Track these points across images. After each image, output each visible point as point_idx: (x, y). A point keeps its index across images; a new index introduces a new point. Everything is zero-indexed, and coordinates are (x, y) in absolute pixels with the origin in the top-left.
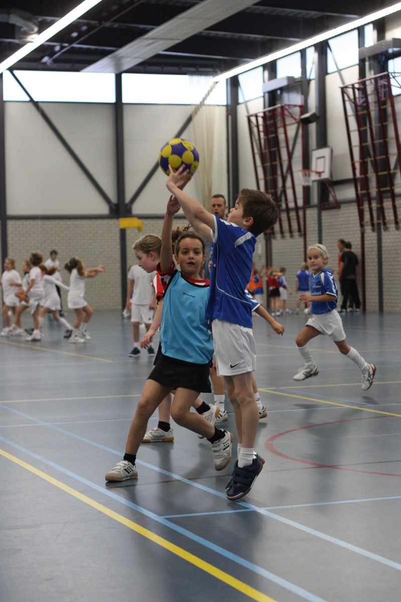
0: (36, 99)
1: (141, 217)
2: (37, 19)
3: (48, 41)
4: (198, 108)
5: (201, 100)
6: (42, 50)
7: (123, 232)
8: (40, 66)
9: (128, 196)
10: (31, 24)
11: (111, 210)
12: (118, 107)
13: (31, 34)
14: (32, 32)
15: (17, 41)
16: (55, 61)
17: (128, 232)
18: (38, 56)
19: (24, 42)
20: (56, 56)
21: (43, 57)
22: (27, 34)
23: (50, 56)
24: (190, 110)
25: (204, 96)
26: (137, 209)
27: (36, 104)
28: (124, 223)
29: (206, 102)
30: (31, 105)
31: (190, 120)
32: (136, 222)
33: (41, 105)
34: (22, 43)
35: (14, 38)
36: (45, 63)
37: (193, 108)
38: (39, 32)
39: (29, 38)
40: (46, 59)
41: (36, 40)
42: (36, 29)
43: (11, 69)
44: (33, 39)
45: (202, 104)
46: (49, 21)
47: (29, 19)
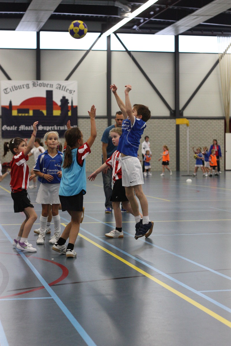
0: (129, 50)
1: (188, 118)
2: (130, 4)
3: (137, 17)
4: (222, 55)
5: (224, 51)
6: (133, 22)
7: (178, 127)
8: (132, 31)
9: (181, 106)
10: (127, 7)
11: (171, 113)
12: (176, 55)
13: (127, 13)
14: (128, 12)
15: (119, 17)
16: (140, 28)
17: (180, 126)
18: (131, 25)
19: (123, 17)
20: (141, 25)
21: (133, 26)
22: (124, 12)
23: (138, 25)
24: (218, 56)
25: (226, 48)
26: (186, 113)
27: (129, 53)
28: (179, 121)
29: (227, 52)
30: (126, 53)
31: (218, 62)
32: (186, 121)
33: (132, 53)
34: (122, 18)
35: (117, 15)
36: (135, 29)
37: (220, 55)
38: (132, 12)
39: (126, 15)
40: (135, 27)
41: (130, 16)
42: (130, 10)
43: (115, 33)
44: (128, 15)
45: (225, 53)
46: (137, 5)
47: (126, 4)
